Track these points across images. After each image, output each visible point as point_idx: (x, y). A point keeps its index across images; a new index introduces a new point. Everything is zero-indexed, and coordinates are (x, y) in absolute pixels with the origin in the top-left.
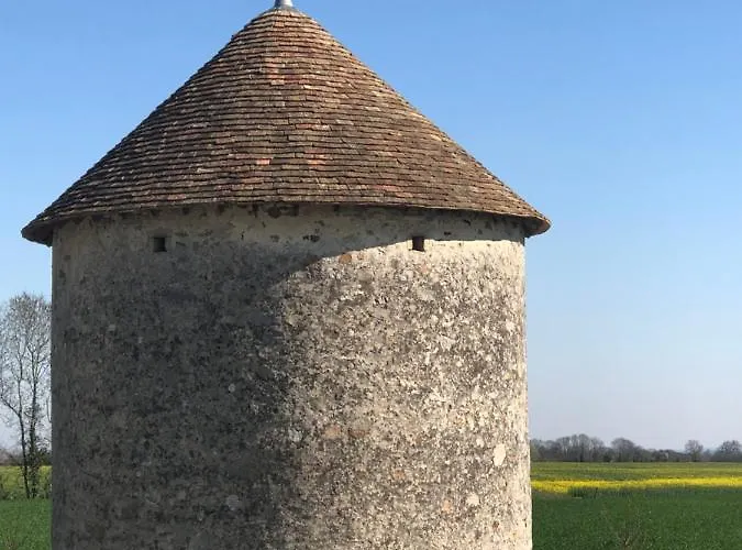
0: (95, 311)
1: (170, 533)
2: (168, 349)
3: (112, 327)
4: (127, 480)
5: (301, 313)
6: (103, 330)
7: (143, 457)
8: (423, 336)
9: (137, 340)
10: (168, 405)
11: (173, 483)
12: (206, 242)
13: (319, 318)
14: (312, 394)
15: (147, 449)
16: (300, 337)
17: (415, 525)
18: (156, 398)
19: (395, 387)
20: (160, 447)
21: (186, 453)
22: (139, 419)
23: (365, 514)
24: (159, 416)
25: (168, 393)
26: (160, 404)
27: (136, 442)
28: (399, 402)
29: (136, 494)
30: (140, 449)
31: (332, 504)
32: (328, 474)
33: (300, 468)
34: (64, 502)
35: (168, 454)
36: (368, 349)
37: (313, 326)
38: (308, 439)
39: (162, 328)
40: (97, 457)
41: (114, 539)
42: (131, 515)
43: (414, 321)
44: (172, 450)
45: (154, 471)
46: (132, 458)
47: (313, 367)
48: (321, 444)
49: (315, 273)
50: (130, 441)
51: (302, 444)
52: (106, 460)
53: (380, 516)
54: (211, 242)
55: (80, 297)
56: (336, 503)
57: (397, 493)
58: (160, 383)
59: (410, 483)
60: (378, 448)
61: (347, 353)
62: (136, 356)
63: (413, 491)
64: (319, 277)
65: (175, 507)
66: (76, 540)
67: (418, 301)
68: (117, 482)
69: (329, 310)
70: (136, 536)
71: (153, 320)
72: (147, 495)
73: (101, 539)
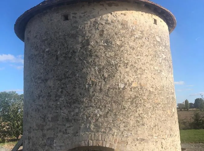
0: (40, 45)
1: (72, 126)
2: (70, 55)
3: (47, 50)
4: (53, 106)
5: (121, 41)
6: (44, 51)
7: (60, 97)
8: (159, 52)
9: (57, 53)
10: (70, 76)
11: (73, 106)
12: (84, 16)
13: (128, 42)
14: (127, 70)
15: (62, 93)
16: (122, 49)
17: (162, 119)
18: (66, 74)
19: (153, 69)
20: (67, 92)
21: (78, 93)
22: (59, 82)
23: (148, 115)
24: (67, 80)
25: (70, 72)
26: (67, 75)
27: (57, 91)
28: (154, 74)
29: (57, 111)
30: (59, 94)
31: (137, 112)
32: (134, 100)
33: (124, 98)
34: (28, 116)
35: (71, 95)
36: (144, 55)
37: (126, 45)
38: (126, 87)
39: (68, 48)
40: (41, 98)
41: (48, 130)
42: (55, 119)
43: (156, 47)
44: (72, 93)
45: (65, 102)
46: (56, 97)
47: (127, 60)
48: (131, 89)
49: (126, 26)
50: (55, 91)
51: (124, 88)
52: (45, 99)
53: (152, 116)
54: (86, 16)
55: (34, 43)
56: (138, 111)
57: (157, 107)
58: (67, 68)
59: (160, 103)
60: (150, 91)
61: (138, 55)
62: (57, 59)
63: (161, 106)
64: (127, 28)
65: (74, 115)
66: (32, 130)
67: (156, 41)
68: (49, 107)
69: (131, 40)
70: (57, 128)
71: (64, 45)
72: (62, 111)
73: (42, 130)
